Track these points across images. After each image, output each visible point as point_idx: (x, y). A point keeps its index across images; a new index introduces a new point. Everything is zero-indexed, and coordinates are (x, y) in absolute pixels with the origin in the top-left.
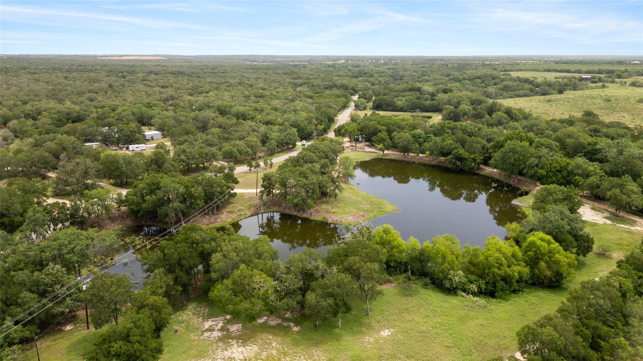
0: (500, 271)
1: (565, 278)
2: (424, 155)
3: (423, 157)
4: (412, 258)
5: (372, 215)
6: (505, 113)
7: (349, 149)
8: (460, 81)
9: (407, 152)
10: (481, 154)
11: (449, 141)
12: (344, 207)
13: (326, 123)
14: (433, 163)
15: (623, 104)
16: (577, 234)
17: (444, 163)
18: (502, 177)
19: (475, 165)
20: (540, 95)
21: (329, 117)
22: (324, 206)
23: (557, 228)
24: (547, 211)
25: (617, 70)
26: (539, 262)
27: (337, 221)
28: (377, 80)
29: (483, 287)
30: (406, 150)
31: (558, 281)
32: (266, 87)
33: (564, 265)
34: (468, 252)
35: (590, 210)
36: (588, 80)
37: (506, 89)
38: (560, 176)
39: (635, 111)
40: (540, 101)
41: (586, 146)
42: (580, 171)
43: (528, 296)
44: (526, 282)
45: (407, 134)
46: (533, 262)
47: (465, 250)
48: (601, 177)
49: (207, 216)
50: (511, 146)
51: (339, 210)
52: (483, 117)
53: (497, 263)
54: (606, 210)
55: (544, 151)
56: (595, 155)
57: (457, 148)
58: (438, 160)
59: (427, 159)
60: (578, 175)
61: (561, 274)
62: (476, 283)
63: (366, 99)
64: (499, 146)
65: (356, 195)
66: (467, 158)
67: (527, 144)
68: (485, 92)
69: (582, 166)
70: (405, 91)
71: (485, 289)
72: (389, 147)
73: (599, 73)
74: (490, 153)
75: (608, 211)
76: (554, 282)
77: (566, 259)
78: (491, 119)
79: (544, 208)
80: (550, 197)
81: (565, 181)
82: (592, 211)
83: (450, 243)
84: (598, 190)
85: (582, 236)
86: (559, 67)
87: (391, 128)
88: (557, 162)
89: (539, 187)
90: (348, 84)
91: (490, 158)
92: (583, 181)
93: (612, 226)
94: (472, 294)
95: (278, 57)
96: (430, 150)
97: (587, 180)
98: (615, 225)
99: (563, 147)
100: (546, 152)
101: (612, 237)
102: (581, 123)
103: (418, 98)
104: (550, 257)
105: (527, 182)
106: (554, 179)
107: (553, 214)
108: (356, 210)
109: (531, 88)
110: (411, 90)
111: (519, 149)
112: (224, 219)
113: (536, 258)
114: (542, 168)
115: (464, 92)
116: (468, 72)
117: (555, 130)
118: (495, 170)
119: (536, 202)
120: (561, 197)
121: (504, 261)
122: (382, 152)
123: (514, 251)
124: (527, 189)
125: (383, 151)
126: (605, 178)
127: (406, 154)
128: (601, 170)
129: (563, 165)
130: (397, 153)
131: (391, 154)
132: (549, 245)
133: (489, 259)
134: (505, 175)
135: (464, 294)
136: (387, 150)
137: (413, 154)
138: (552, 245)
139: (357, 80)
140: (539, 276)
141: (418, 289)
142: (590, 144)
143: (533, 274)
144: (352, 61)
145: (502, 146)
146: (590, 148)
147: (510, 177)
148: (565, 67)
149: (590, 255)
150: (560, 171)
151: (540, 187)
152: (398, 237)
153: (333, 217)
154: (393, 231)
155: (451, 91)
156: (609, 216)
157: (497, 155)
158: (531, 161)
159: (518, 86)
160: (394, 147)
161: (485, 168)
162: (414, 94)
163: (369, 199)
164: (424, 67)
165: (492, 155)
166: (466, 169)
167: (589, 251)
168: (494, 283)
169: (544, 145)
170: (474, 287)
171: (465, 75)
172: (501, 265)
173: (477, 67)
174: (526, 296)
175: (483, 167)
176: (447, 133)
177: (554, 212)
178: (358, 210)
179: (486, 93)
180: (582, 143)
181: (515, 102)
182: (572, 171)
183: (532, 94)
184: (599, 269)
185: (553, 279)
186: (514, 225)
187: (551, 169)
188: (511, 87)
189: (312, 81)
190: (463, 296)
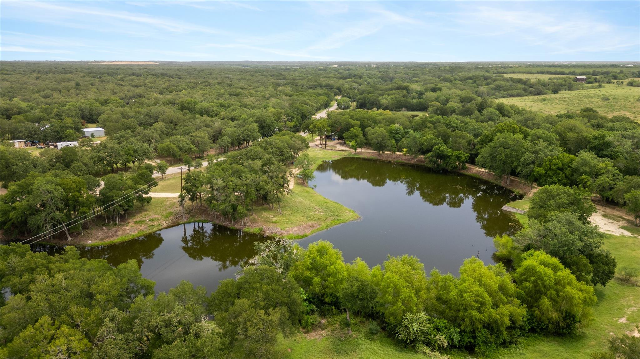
0: (481, 315)
1: (580, 322)
2: (401, 153)
3: (400, 155)
4: (347, 295)
5: (324, 225)
6: (496, 109)
7: (318, 148)
8: (451, 82)
9: (382, 150)
10: (466, 151)
11: (429, 136)
12: (290, 215)
13: (298, 120)
14: (412, 162)
15: (622, 103)
16: (591, 253)
17: (424, 162)
18: (491, 177)
19: (459, 164)
20: (534, 95)
21: (303, 113)
22: (264, 213)
23: (566, 245)
24: (549, 221)
25: (612, 72)
26: (540, 297)
27: (276, 233)
28: (366, 81)
29: (457, 337)
30: (380, 147)
31: (568, 326)
32: (245, 86)
33: (578, 303)
34: (435, 283)
35: (601, 217)
36: (583, 81)
37: (498, 88)
38: (562, 175)
39: (636, 109)
40: (534, 101)
41: (592, 140)
42: (587, 169)
43: (524, 352)
44: (521, 328)
45: (382, 129)
46: (531, 297)
47: (431, 279)
48: (614, 176)
49: (104, 228)
50: (501, 139)
51: (282, 219)
52: (472, 114)
53: (476, 302)
54: (621, 217)
55: (542, 144)
56: (603, 150)
57: (438, 144)
58: (417, 159)
59: (405, 157)
60: (585, 173)
61: (574, 317)
62: (446, 331)
63: (349, 98)
64: (487, 140)
65: (310, 200)
66: (450, 156)
67: (521, 136)
68: (476, 92)
69: (589, 162)
70: (391, 89)
71: (459, 341)
72: (362, 144)
73: (593, 75)
74: (477, 150)
75: (624, 219)
76: (563, 328)
77: (580, 293)
78: (480, 116)
79: (545, 217)
80: (552, 202)
81: (568, 181)
82: (604, 218)
83: (409, 268)
84: (611, 192)
85: (599, 255)
86: (552, 70)
87: (365, 122)
88: (558, 158)
89: (536, 189)
90: (334, 84)
91: (476, 155)
92: (591, 181)
93: (632, 239)
94: (439, 348)
95: (272, 62)
96: (408, 147)
97: (597, 180)
98: (635, 237)
99: (564, 142)
100: (544, 146)
101: (634, 253)
102: (581, 118)
103: (404, 96)
104: (557, 291)
105: (521, 183)
106: (554, 178)
107: (559, 225)
108: (305, 219)
109: (525, 88)
110: (398, 88)
111: (511, 143)
112: (128, 231)
113: (536, 290)
114: (540, 165)
115: (454, 90)
116: (460, 74)
117: (553, 123)
118: (483, 170)
119: (533, 208)
120: (566, 202)
121: (488, 299)
122: (354, 150)
123: (503, 281)
124: (521, 192)
125: (356, 149)
126: (620, 177)
127: (381, 152)
128: (614, 166)
129: (565, 161)
130: (371, 151)
131: (364, 152)
132: (555, 273)
133: (465, 295)
134: (494, 175)
135: (427, 350)
136: (360, 147)
137: (389, 152)
138: (559, 273)
139: (345, 81)
140: (540, 319)
141: (360, 341)
142: (595, 138)
143: (532, 315)
144: (345, 65)
145: (491, 141)
146: (596, 142)
147: (500, 177)
148: (559, 70)
149: (611, 283)
150: (561, 169)
151: (538, 189)
152: (338, 258)
153: (272, 228)
154: (332, 251)
155: (440, 89)
156: (626, 225)
157: (485, 151)
158: (526, 157)
159: (511, 86)
160: (367, 144)
161: (471, 167)
162: (400, 92)
163: (325, 204)
164: (416, 70)
165: (479, 151)
166: (449, 168)
167: (609, 278)
168: (474, 332)
169: (541, 138)
170: (442, 339)
171: (456, 77)
172: (483, 304)
173: (469, 70)
174: (521, 352)
175: (470, 167)
176: (429, 128)
177: (559, 222)
178: (307, 218)
179: (478, 92)
180: (586, 137)
181: (508, 101)
182: (576, 169)
183: (525, 94)
184: (625, 304)
185: (562, 324)
186: (505, 239)
187: (550, 166)
188: (503, 87)
189: (297, 81)
190: (425, 353)
